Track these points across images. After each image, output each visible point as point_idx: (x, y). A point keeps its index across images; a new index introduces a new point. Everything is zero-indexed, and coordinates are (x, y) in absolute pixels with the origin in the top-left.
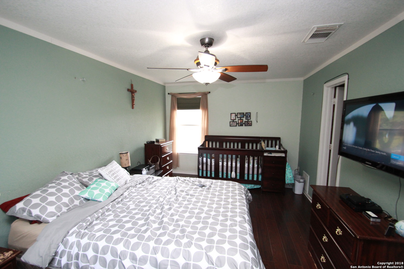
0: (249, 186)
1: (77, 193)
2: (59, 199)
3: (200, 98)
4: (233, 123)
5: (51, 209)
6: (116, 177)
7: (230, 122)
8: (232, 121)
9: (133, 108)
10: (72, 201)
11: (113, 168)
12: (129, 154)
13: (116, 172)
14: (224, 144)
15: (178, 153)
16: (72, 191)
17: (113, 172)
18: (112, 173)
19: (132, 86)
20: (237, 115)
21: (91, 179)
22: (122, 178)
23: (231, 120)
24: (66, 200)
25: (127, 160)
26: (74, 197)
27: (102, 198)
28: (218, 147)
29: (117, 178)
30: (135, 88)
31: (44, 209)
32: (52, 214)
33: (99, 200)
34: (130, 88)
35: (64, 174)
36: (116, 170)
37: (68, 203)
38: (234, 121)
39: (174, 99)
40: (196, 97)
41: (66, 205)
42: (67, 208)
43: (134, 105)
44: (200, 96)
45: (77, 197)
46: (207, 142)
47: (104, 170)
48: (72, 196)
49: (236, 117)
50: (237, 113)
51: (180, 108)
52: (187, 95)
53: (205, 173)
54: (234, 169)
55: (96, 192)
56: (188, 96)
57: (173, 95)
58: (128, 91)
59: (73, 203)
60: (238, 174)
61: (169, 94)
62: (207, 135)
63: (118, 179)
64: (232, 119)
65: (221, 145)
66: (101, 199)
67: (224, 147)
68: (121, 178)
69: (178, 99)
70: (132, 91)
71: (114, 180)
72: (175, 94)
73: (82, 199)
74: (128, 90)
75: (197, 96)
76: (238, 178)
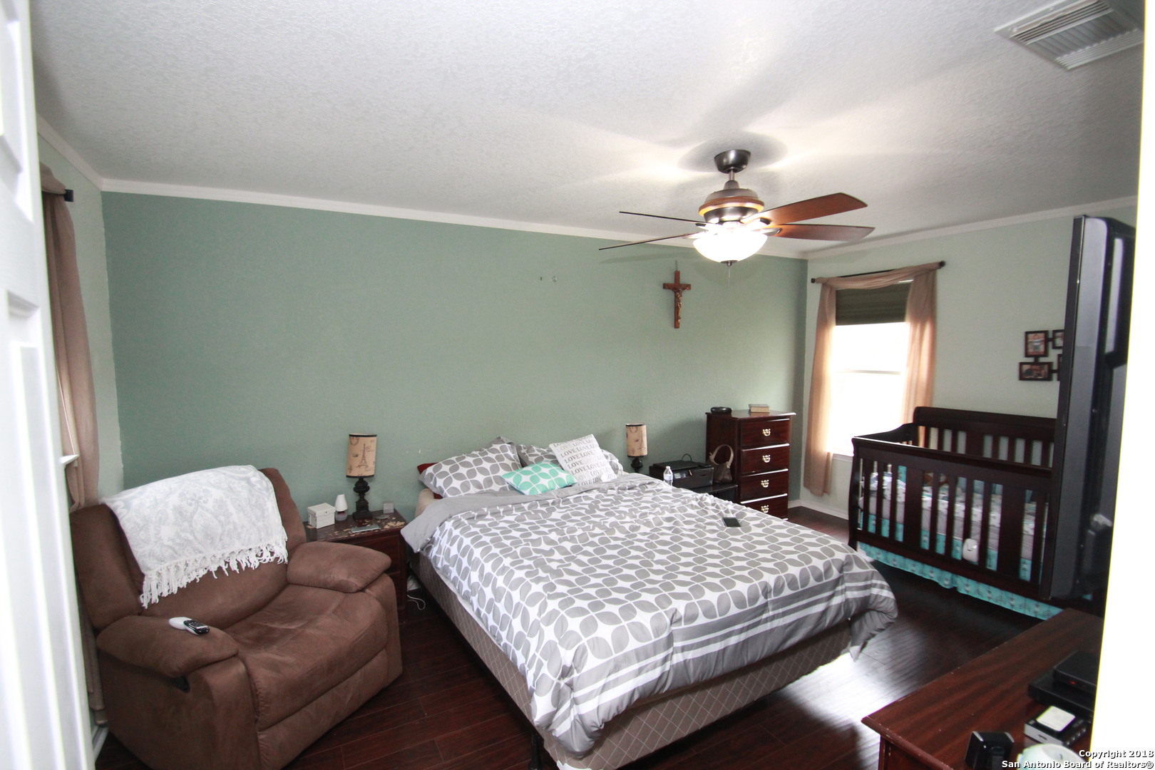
0: (1037, 609)
1: (502, 473)
2: (472, 474)
3: (908, 284)
4: (1034, 367)
5: (456, 484)
6: (575, 464)
7: (1021, 364)
8: (1031, 360)
9: (676, 325)
10: (489, 482)
11: (578, 447)
12: (644, 428)
13: (580, 456)
14: (988, 441)
15: (829, 454)
16: (495, 469)
17: (574, 454)
18: (570, 455)
19: (677, 274)
20: (1053, 340)
21: (539, 460)
22: (589, 471)
23: (1027, 355)
24: (480, 478)
25: (637, 441)
26: (495, 477)
27: (529, 490)
28: (961, 449)
29: (578, 467)
30: (683, 280)
31: (448, 482)
32: (455, 491)
33: (524, 492)
34: (671, 280)
35: (499, 440)
36: (582, 452)
37: (482, 482)
38: (1042, 360)
39: (828, 293)
40: (895, 283)
41: (478, 485)
42: (478, 490)
43: (680, 318)
44: (906, 278)
45: (500, 480)
46: (922, 429)
47: (559, 447)
48: (491, 476)
49: (1050, 344)
50: (1055, 332)
51: (842, 319)
52: (863, 280)
53: (872, 522)
54: (976, 530)
55: (525, 478)
56: (866, 282)
57: (826, 283)
58: (664, 288)
59: (489, 487)
60: (993, 552)
61: (813, 281)
62: (928, 406)
63: (579, 470)
64: (1031, 351)
65: (975, 443)
66: (527, 492)
67: (988, 453)
68: (586, 468)
69: (839, 294)
70: (676, 287)
71: (571, 470)
72: (829, 279)
73: (507, 485)
74: (666, 286)
75: (900, 279)
76: (993, 564)
